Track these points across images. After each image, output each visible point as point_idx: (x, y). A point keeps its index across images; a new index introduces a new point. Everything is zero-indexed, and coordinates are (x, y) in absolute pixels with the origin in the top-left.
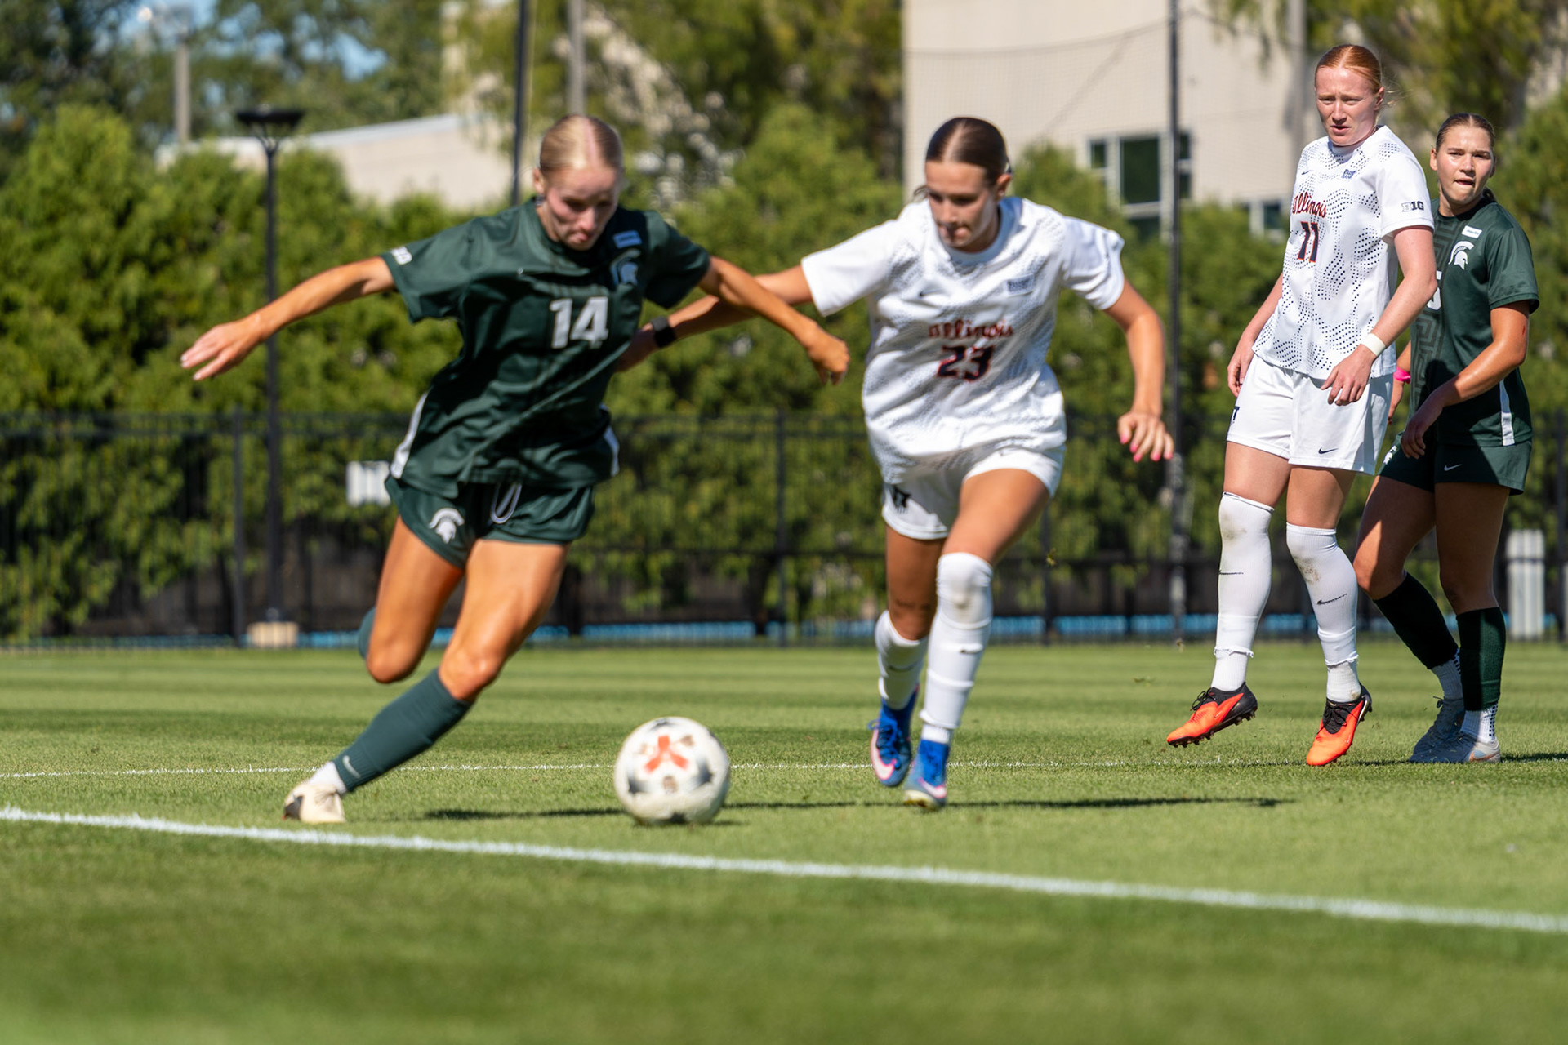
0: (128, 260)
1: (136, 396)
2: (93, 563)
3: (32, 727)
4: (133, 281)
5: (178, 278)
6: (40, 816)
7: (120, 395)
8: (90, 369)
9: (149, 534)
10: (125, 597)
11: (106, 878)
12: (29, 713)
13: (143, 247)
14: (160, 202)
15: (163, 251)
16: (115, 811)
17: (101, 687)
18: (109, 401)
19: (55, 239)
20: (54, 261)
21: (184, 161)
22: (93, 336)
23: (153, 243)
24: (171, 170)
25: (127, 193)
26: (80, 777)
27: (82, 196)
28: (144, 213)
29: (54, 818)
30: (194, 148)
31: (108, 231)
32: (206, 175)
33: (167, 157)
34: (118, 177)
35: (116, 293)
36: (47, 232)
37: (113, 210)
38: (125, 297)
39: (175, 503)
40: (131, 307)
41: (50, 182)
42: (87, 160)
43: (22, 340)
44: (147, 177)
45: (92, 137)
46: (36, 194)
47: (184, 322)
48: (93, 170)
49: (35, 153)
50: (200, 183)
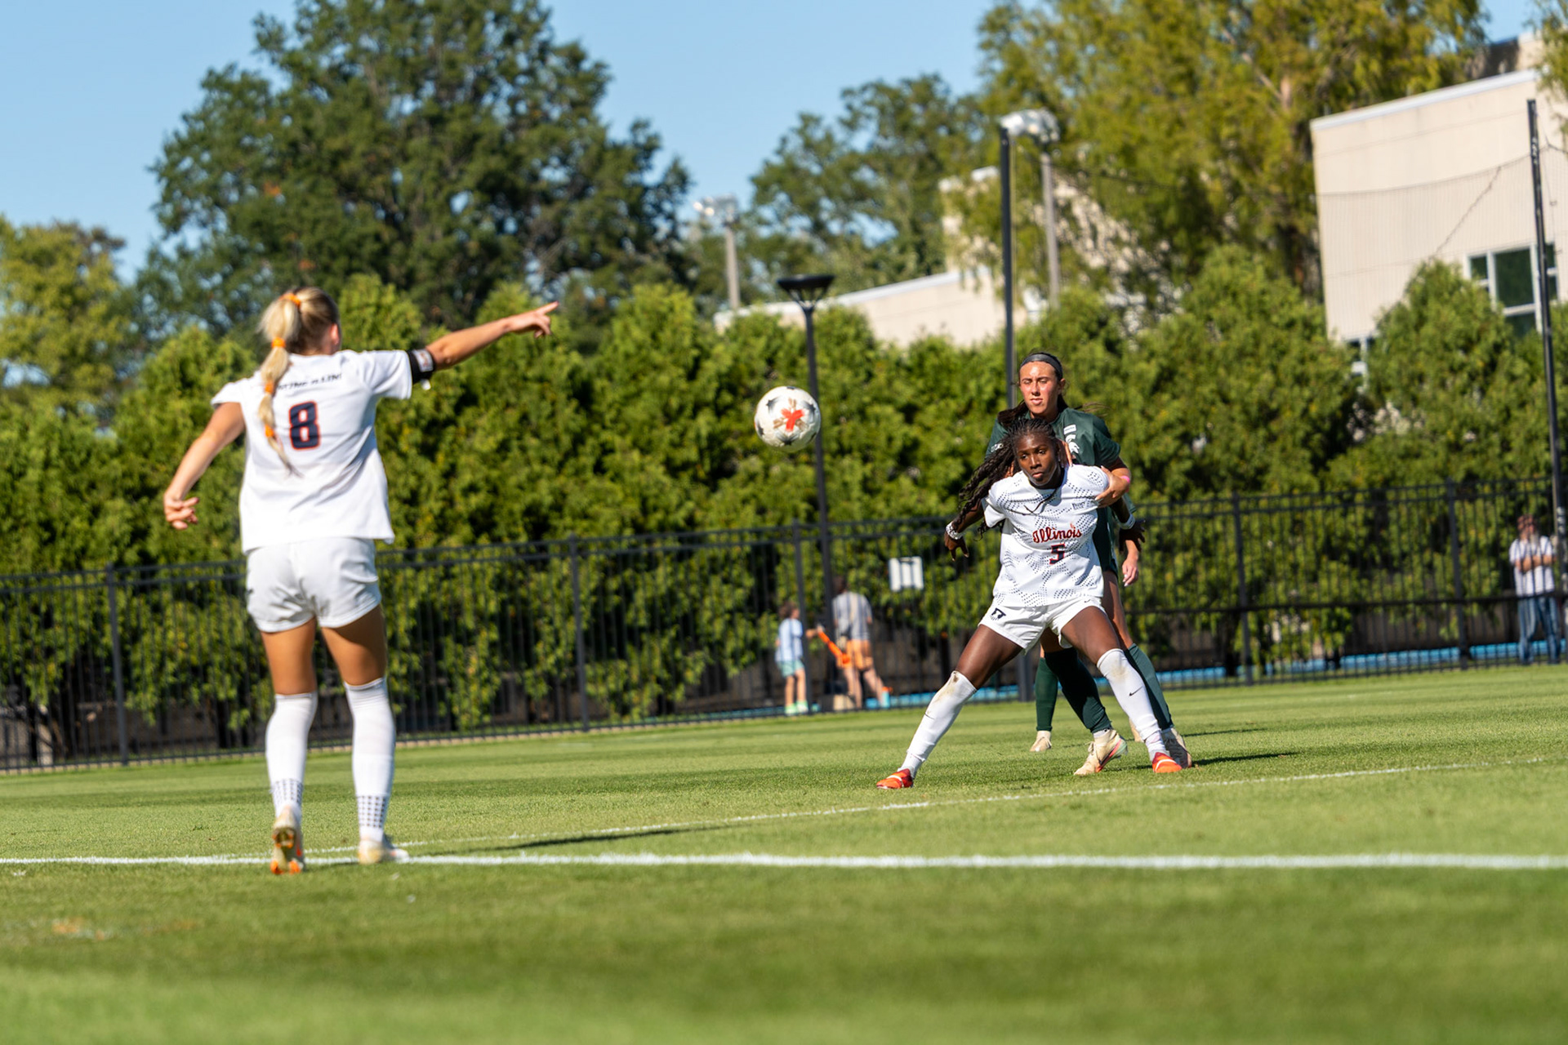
0: (697, 408)
1: (713, 516)
2: (685, 653)
4: (704, 422)
5: (740, 419)
7: (699, 515)
8: (673, 498)
9: (731, 624)
10: (716, 678)
12: (647, 777)
13: (710, 396)
14: (722, 358)
15: (727, 398)
17: (703, 752)
18: (690, 521)
19: (638, 394)
20: (637, 412)
21: (738, 322)
22: (673, 469)
23: (719, 391)
24: (727, 331)
25: (695, 352)
27: (657, 357)
28: (709, 367)
30: (744, 312)
31: (682, 384)
32: (758, 335)
33: (723, 321)
34: (687, 341)
35: (691, 434)
36: (632, 389)
37: (685, 367)
38: (698, 437)
39: (749, 601)
40: (704, 443)
41: (631, 348)
42: (661, 328)
43: (617, 477)
44: (709, 339)
45: (664, 309)
46: (621, 358)
47: (746, 454)
48: (666, 336)
49: (617, 326)
50: (752, 341)
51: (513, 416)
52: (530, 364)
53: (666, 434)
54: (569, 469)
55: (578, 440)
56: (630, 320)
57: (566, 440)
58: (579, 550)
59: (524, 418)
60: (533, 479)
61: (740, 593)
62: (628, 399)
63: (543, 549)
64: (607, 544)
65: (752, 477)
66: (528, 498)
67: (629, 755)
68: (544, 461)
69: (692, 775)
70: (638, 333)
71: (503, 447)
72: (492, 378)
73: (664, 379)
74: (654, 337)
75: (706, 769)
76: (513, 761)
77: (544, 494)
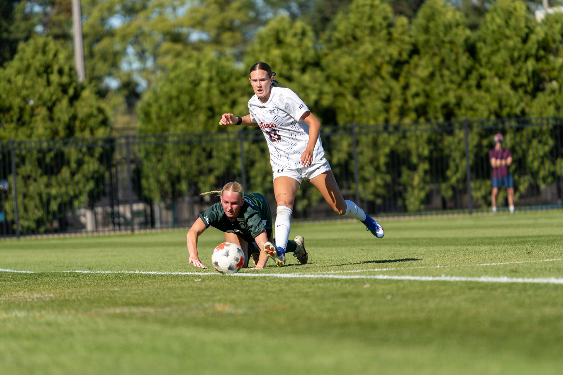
0: (527, 57)
1: (534, 110)
2: (520, 176)
3: (504, 244)
4: (531, 65)
5: (548, 62)
6: (515, 280)
7: (527, 110)
8: (514, 101)
9: (542, 163)
10: (534, 189)
11: (545, 304)
12: (502, 238)
13: (534, 51)
14: (540, 33)
15: (542, 53)
16: (544, 276)
17: (528, 226)
18: (523, 112)
19: (498, 50)
21: (548, 17)
22: (515, 87)
23: (537, 50)
24: (543, 21)
25: (526, 30)
26: (527, 263)
27: (508, 32)
28: (533, 38)
29: (520, 280)
30: (551, 11)
31: (520, 45)
32: (557, 22)
33: (540, 15)
34: (523, 25)
35: (524, 70)
36: (495, 47)
37: (521, 37)
38: (527, 72)
39: (551, 152)
40: (530, 74)
41: (495, 27)
42: (510, 18)
43: (488, 90)
44: (533, 24)
45: (511, 9)
46: (490, 32)
47: (551, 80)
48: (512, 22)
49: (488, 17)
50: (555, 25)
51: (437, 60)
52: (446, 34)
53: (511, 70)
54: (464, 86)
55: (469, 72)
56: (495, 14)
57: (463, 72)
58: (468, 126)
59: (443, 61)
60: (446, 91)
61: (547, 148)
62: (494, 53)
63: (450, 125)
64: (482, 123)
65: (553, 92)
66: (444, 100)
67: (492, 227)
68: (452, 82)
69: (524, 237)
70: (499, 21)
71: (432, 75)
72: (427, 42)
73: (511, 43)
74: (507, 23)
75: (530, 234)
76: (436, 228)
77: (451, 98)
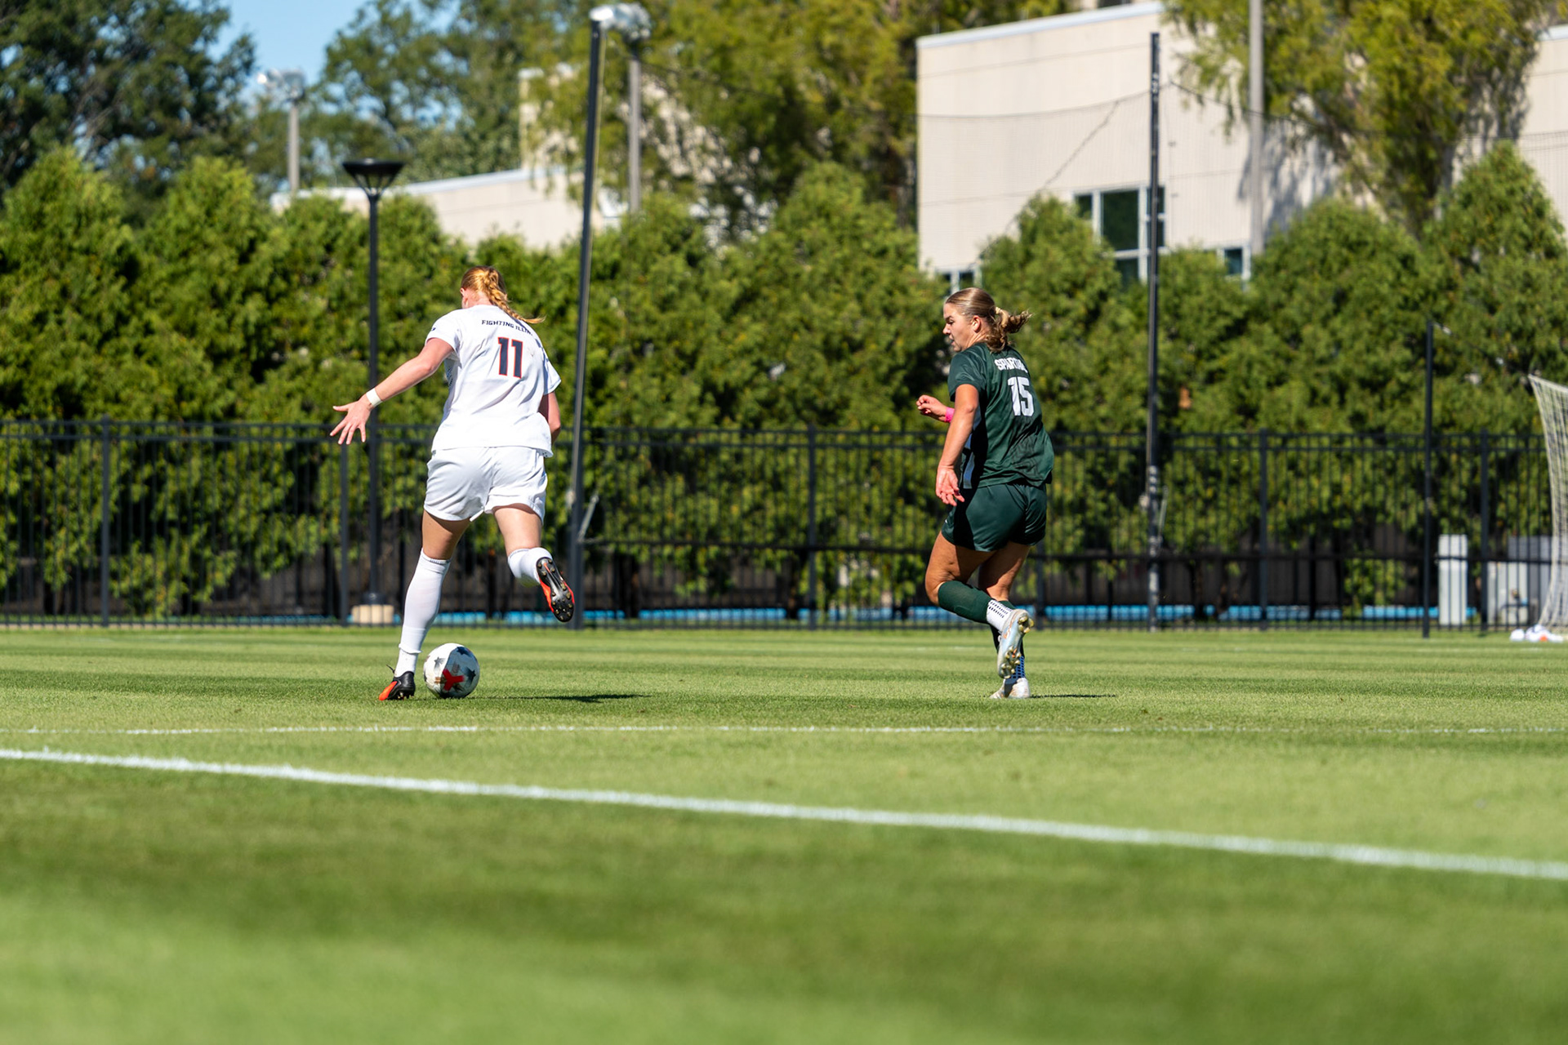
20: (186, 292)
